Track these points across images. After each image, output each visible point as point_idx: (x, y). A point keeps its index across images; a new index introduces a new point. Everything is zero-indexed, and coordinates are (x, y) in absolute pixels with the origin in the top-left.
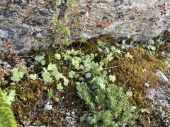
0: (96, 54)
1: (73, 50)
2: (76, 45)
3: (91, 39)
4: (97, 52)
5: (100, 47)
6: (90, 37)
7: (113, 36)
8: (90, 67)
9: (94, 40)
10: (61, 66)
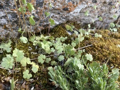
0: (66, 38)
1: (42, 36)
2: (45, 32)
3: (59, 25)
4: (67, 35)
5: (69, 31)
6: (58, 23)
7: (79, 22)
8: (62, 49)
9: (62, 25)
10: (29, 52)
